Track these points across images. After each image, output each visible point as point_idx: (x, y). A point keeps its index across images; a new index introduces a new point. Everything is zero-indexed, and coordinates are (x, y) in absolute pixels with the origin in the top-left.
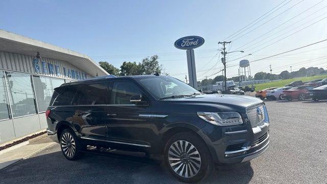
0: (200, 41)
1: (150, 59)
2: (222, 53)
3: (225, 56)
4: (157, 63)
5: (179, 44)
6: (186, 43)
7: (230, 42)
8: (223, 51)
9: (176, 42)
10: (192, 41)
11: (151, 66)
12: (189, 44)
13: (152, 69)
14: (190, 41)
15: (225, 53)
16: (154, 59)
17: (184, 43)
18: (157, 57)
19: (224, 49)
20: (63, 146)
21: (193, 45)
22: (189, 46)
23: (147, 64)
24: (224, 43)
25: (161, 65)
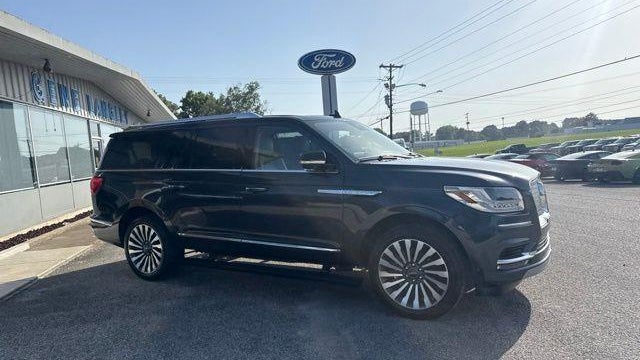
0: (347, 61)
1: (243, 89)
2: (386, 86)
3: (391, 91)
4: (256, 97)
5: (307, 62)
6: (321, 62)
7: (401, 67)
8: (388, 82)
9: (301, 59)
10: (331, 59)
11: (244, 101)
12: (327, 64)
13: (246, 109)
14: (329, 59)
15: (391, 87)
16: (252, 89)
17: (316, 63)
18: (257, 85)
19: (391, 79)
20: (131, 251)
21: (333, 67)
22: (327, 69)
23: (237, 98)
24: (391, 66)
25: (266, 102)
